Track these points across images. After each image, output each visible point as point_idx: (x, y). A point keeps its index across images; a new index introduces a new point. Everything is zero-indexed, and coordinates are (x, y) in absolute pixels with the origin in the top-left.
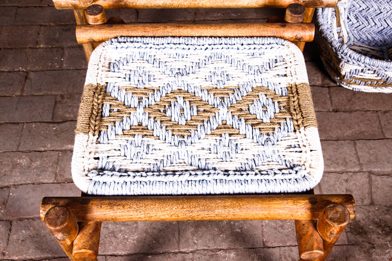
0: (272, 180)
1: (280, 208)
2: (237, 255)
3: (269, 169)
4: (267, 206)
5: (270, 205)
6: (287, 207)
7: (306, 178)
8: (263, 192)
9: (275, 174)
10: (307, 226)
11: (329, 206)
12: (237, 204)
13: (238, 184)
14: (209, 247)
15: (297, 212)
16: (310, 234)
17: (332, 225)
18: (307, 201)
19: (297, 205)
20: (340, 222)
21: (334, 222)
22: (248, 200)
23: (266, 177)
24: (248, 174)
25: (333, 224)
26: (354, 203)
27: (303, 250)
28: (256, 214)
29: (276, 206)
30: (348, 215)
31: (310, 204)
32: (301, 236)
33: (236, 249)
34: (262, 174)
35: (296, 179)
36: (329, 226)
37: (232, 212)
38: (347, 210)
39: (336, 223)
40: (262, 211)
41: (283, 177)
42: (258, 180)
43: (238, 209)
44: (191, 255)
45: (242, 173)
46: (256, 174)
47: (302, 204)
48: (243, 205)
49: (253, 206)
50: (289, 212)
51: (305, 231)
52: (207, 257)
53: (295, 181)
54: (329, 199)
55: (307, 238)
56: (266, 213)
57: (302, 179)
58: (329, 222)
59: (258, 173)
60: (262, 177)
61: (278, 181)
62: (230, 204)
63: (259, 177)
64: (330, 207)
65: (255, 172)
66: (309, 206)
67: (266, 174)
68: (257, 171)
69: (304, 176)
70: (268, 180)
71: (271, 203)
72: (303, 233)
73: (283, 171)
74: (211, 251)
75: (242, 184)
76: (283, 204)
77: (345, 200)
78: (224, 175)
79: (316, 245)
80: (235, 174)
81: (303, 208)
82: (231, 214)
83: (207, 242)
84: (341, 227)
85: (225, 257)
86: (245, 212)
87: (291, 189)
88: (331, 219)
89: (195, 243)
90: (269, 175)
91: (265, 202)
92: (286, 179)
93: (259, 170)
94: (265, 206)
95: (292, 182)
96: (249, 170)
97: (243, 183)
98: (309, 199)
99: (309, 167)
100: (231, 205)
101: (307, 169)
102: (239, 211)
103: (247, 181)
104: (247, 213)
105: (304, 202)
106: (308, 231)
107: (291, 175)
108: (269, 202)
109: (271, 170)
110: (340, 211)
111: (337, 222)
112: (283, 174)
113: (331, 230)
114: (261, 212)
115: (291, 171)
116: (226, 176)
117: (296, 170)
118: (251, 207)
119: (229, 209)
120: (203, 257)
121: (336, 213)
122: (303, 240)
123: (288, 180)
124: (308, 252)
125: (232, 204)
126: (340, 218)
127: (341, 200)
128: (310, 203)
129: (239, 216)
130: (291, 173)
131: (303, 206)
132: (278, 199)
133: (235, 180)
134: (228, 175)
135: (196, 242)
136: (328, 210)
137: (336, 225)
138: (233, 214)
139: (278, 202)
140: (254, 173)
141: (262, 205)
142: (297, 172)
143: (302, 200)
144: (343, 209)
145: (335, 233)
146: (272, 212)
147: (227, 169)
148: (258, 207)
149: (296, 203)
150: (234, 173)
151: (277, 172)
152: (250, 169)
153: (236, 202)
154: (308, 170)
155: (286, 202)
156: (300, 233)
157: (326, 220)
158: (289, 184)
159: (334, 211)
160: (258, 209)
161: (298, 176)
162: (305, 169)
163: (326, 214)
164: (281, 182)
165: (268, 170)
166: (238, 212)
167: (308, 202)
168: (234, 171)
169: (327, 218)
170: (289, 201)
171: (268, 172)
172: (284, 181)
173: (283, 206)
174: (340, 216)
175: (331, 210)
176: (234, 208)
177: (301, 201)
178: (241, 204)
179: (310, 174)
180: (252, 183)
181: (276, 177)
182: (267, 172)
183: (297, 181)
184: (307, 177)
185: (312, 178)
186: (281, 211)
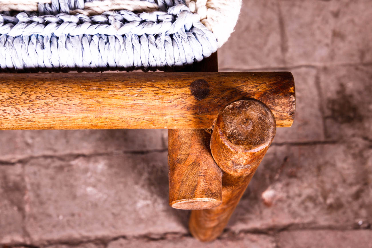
0: (116, 38)
1: (123, 107)
2: (110, 166)
3: (112, 10)
4: (95, 102)
5: (101, 100)
6: (139, 105)
7: (194, 34)
8: (93, 65)
9: (124, 21)
10: (189, 142)
11: (231, 106)
12: (24, 97)
13: (34, 47)
14: (55, 151)
15: (164, 114)
16: (194, 160)
17: (232, 150)
18: (187, 90)
19: (162, 98)
20: (250, 143)
21: (237, 143)
22: (50, 87)
23: (103, 30)
24: (60, 23)
25: (234, 148)
26: (294, 94)
27: (176, 197)
28: (69, 119)
29: (115, 101)
30: (272, 127)
31: (193, 97)
32: (174, 164)
33: (108, 155)
34: (94, 23)
35: (171, 36)
36: (228, 151)
37: (11, 113)
38: (270, 115)
39: (241, 147)
40: (82, 112)
41: (142, 30)
42: (84, 35)
43: (26, 108)
44: (18, 168)
45: (48, 18)
46: (81, 22)
47: (175, 97)
48: (38, 98)
49: (62, 101)
50: (145, 114)
51: (184, 152)
52: (51, 171)
53: (169, 39)
54: (239, 85)
55: (185, 169)
56: (91, 116)
57: (185, 35)
58: (227, 144)
59: (87, 19)
60: (94, 30)
61: (129, 38)
62: (7, 97)
63: (86, 29)
64: (233, 109)
65: (80, 16)
66: (191, 101)
67: (102, 23)
68: (84, 15)
69: (193, 27)
70: (107, 35)
71: (103, 94)
72: (179, 157)
73: (144, 16)
74: (61, 158)
75: (43, 47)
76: (130, 98)
77: (274, 87)
78: (6, 22)
79: (202, 185)
80: (31, 22)
81: (176, 106)
82: (10, 118)
83: (53, 141)
84: (253, 154)
85: (86, 171)
86: (43, 115)
87: (158, 59)
88: (231, 137)
89: (28, 144)
90: (110, 24)
91: (88, 93)
92: (147, 35)
93: (90, 11)
94: (89, 101)
95: (160, 42)
96: (66, 13)
97: (47, 44)
98: (192, 85)
99: (207, 5)
100: (10, 98)
101: (199, 11)
102: (28, 112)
103: (58, 38)
104: (46, 117)
105: (179, 91)
106: (189, 154)
107: (160, 25)
108: (98, 93)
109: (116, 14)
110: (255, 117)
111: (243, 144)
112: (143, 22)
113: (233, 159)
114: (81, 115)
115: (162, 15)
116: (7, 26)
117: (175, 13)
118: (57, 103)
119: (5, 108)
120: (43, 171)
121: (244, 123)
122: (176, 173)
123: (153, 38)
124: (185, 201)
125: (13, 96)
126: (251, 134)
127: (265, 87)
128: (193, 94)
129: (29, 123)
130: (162, 21)
131: (175, 102)
132: (120, 86)
133: (30, 37)
134: (14, 23)
135: (30, 141)
136: (228, 114)
137: (240, 149)
138: (15, 118)
139: (121, 93)
140: (75, 19)
141: (83, 100)
142: (175, 18)
143: (176, 87)
144: (262, 114)
145: (242, 164)
146: (105, 115)
147: (14, 8)
148: (73, 102)
149: (160, 95)
150: (27, 19)
151: (129, 18)
152: (68, 10)
153: (21, 92)
154: (203, 12)
155: (137, 91)
156: (174, 156)
157: (221, 139)
158: (152, 48)
159: (242, 117)
160: (73, 109)
161: (178, 28)
162: (195, 12)
163: (221, 124)
164: (136, 41)
165: (109, 13)
166: (27, 115)
167: (190, 93)
168: (30, 13)
169: (224, 133)
170: (145, 90)
171: (110, 18)
172: (144, 40)
173: (131, 102)
174: (253, 130)
175: (234, 115)
176: (17, 106)
177: (172, 90)
178: (33, 97)
179: (204, 24)
180: (68, 45)
181: (126, 29)
182: (107, 16)
183: (172, 39)
184: (198, 30)
185: (208, 34)
186: (126, 114)
